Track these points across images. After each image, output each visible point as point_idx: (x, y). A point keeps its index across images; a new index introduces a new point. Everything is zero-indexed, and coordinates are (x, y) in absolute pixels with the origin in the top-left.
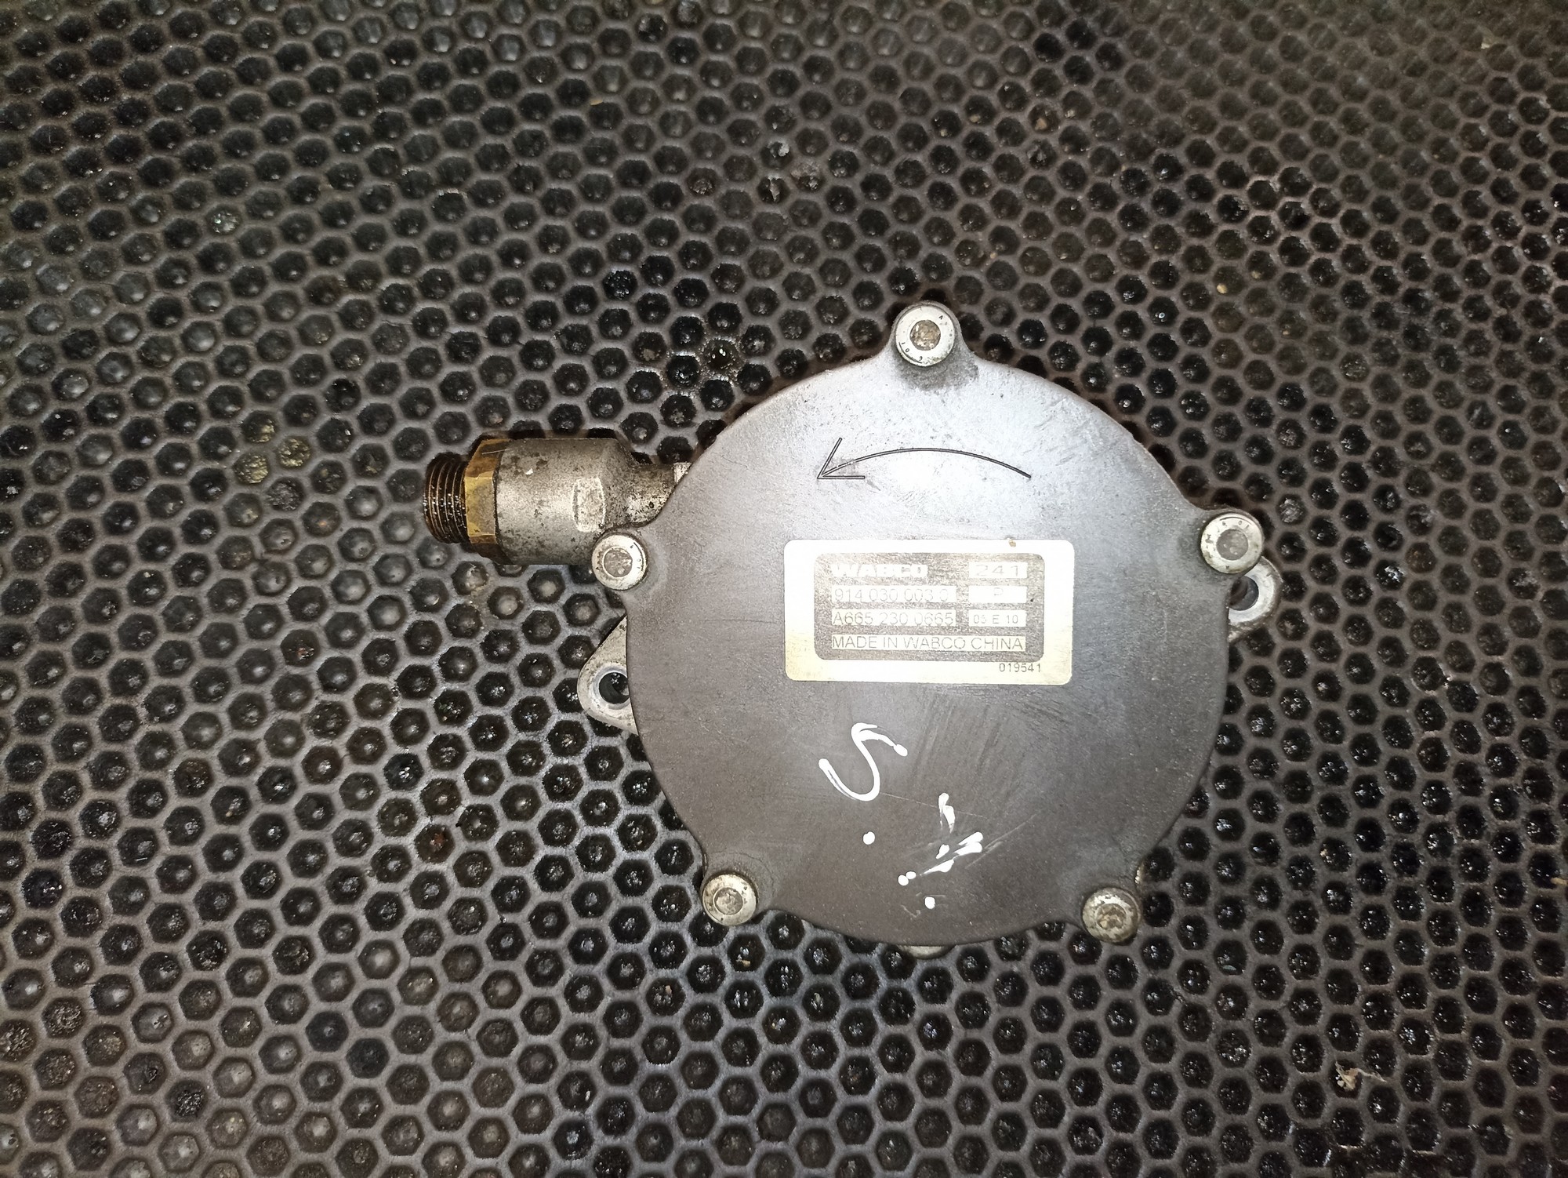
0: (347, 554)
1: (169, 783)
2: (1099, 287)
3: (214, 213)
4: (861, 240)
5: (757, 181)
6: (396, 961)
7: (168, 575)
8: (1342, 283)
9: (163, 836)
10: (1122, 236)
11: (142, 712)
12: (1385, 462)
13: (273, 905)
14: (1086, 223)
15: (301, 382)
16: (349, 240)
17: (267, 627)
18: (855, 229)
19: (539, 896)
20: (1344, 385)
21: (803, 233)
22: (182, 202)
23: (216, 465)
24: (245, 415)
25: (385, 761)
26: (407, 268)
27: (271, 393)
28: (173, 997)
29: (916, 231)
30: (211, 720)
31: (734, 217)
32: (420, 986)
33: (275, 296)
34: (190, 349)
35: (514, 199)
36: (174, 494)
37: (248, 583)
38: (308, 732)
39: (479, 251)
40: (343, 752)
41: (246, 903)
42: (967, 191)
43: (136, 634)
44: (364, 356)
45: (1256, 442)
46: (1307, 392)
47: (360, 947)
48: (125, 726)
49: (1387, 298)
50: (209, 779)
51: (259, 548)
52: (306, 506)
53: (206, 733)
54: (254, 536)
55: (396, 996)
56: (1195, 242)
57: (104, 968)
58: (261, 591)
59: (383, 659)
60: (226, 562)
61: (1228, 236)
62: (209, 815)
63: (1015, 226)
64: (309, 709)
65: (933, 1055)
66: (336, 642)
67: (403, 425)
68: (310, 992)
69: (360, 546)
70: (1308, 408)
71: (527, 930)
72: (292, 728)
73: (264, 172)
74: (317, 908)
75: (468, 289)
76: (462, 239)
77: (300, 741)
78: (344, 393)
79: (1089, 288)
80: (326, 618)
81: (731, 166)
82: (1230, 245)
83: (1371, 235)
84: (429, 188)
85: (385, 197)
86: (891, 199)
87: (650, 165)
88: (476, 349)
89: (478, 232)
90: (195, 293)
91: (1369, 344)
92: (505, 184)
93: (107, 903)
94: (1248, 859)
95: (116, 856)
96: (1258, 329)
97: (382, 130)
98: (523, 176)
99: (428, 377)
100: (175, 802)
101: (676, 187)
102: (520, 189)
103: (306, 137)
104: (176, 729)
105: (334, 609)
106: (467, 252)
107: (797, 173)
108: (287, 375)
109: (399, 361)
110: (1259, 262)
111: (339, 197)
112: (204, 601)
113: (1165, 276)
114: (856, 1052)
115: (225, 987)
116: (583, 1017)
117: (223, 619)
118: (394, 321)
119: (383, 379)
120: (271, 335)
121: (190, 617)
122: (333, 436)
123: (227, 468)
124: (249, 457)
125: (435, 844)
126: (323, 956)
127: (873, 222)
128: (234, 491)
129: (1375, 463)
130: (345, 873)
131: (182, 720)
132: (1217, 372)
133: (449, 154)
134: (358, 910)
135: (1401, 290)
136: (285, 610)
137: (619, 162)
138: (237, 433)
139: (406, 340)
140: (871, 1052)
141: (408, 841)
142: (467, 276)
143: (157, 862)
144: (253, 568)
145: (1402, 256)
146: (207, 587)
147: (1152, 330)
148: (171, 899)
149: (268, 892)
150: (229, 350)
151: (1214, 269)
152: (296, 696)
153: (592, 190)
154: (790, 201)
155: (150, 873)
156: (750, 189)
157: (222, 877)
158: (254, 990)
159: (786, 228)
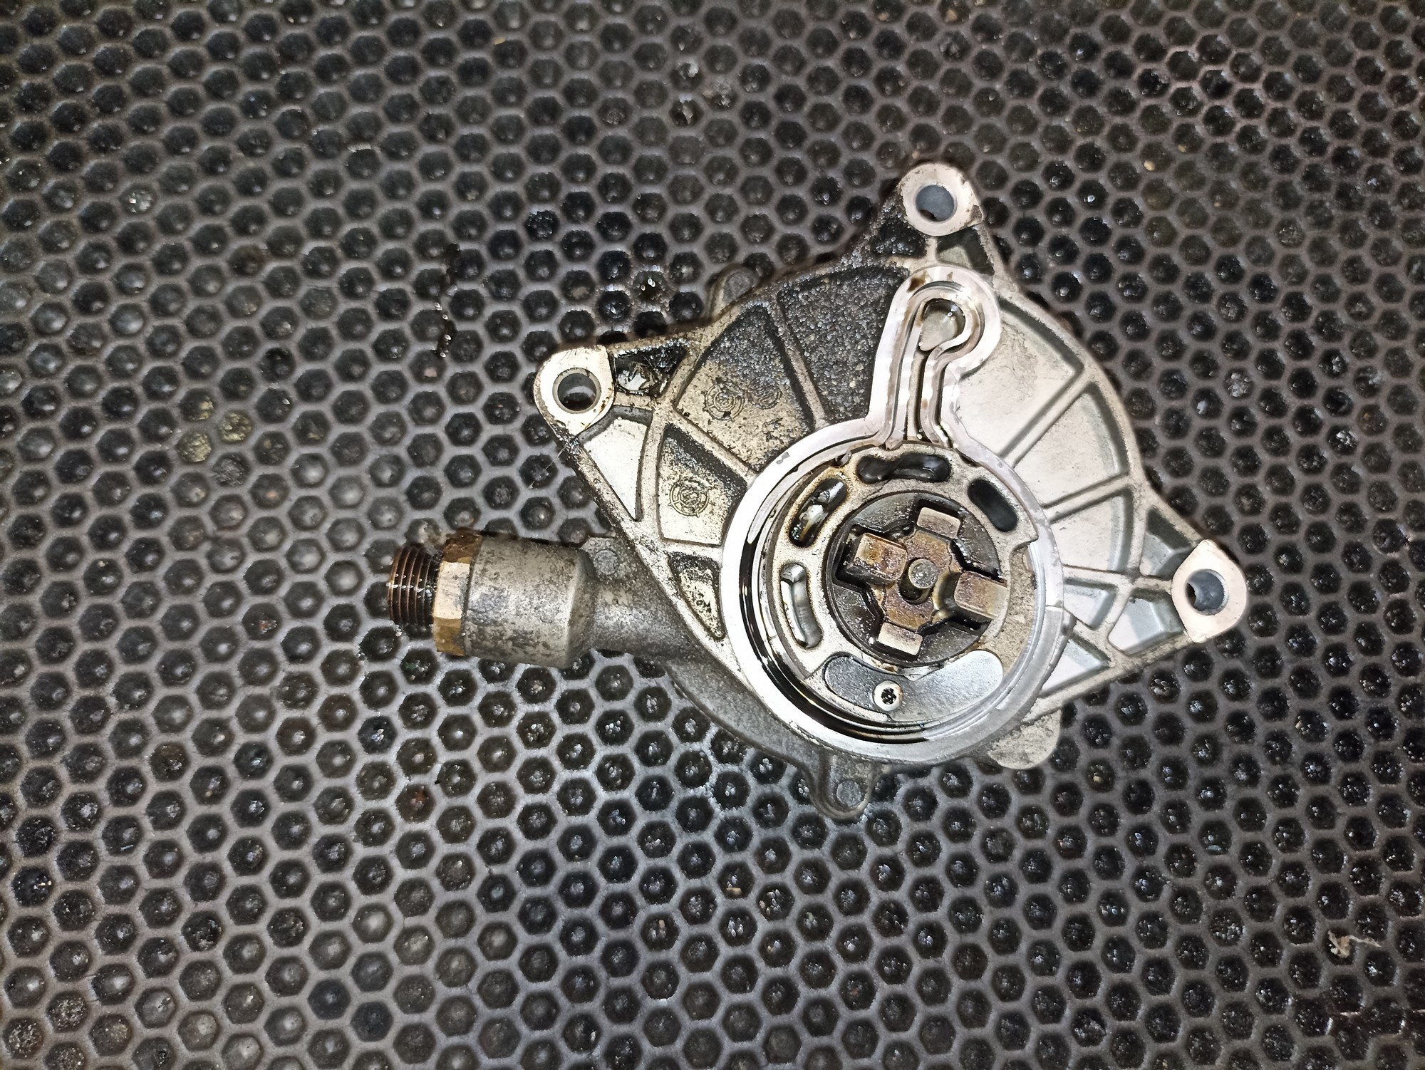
0: (298, 524)
1: (146, 769)
2: (1025, 176)
3: (128, 193)
4: (779, 154)
5: (668, 106)
6: (389, 923)
7: (122, 563)
8: (1269, 148)
9: (146, 823)
10: (1044, 121)
11: (112, 701)
12: (1327, 326)
13: (262, 879)
14: (1006, 113)
15: (234, 355)
16: (266, 207)
17: (227, 604)
18: (773, 142)
19: (524, 845)
20: (1280, 252)
21: (720, 153)
22: (94, 185)
23: (158, 447)
24: (181, 395)
25: (358, 725)
26: (327, 230)
27: (205, 369)
28: (173, 980)
29: (834, 138)
30: (181, 702)
31: (650, 145)
32: (417, 945)
33: (199, 273)
34: (120, 332)
35: (428, 149)
36: (119, 480)
37: (203, 563)
38: (279, 705)
39: (398, 205)
40: (315, 721)
41: (235, 881)
42: (883, 91)
43: (98, 624)
44: (295, 323)
45: (1197, 318)
46: (1243, 262)
47: (352, 914)
48: (96, 717)
49: (1316, 160)
50: (186, 762)
51: (210, 526)
52: (253, 479)
53: (178, 715)
54: (203, 514)
55: (393, 958)
56: (1118, 120)
57: (102, 958)
58: (217, 569)
59: (345, 624)
60: (179, 543)
61: (1150, 112)
62: (189, 797)
63: (934, 122)
64: (277, 681)
65: (931, 963)
66: (297, 613)
67: (340, 388)
68: (308, 961)
69: (309, 515)
70: (1247, 279)
71: (516, 880)
72: (263, 702)
73: (174, 146)
74: (306, 879)
75: (391, 245)
76: (380, 195)
77: (271, 715)
78: (277, 362)
79: (1015, 178)
80: (284, 590)
81: (642, 93)
82: (1153, 119)
83: (1295, 96)
84: (341, 146)
85: (298, 159)
86: (806, 108)
87: (560, 99)
88: (404, 304)
89: (394, 187)
90: (118, 276)
91: (1302, 208)
92: (417, 135)
93: (98, 894)
94: (1224, 739)
95: (101, 847)
96: (1190, 203)
97: (286, 93)
98: (434, 124)
99: (360, 337)
100: (155, 787)
101: (588, 120)
102: (432, 138)
103: (211, 107)
104: (147, 715)
105: (292, 579)
106: (386, 207)
107: (708, 93)
108: (219, 350)
109: (329, 325)
110: (1184, 134)
111: (251, 164)
112: (161, 585)
113: (1091, 158)
114: (855, 967)
115: (224, 965)
116: (580, 960)
117: (181, 600)
118: (321, 284)
119: (316, 344)
120: (199, 311)
121: (149, 601)
122: (271, 409)
123: (169, 448)
124: (190, 436)
125: (415, 803)
126: (317, 926)
127: (790, 134)
128: (179, 472)
129: (1318, 329)
130: (330, 841)
131: (152, 705)
132: (1152, 251)
133: (356, 110)
134: (346, 876)
135: (1330, 150)
136: (243, 586)
137: (529, 100)
138: (176, 413)
139: (335, 303)
140: (868, 966)
141: (389, 804)
142: (388, 231)
143: (143, 849)
144: (206, 547)
145: (1328, 115)
146: (163, 570)
147: (1083, 216)
148: (160, 883)
149: (256, 868)
150: (159, 330)
151: (1140, 146)
152: (263, 670)
153: (503, 132)
154: (704, 123)
155: (137, 860)
156: (661, 114)
157: (209, 857)
158: (252, 966)
159: (703, 150)
